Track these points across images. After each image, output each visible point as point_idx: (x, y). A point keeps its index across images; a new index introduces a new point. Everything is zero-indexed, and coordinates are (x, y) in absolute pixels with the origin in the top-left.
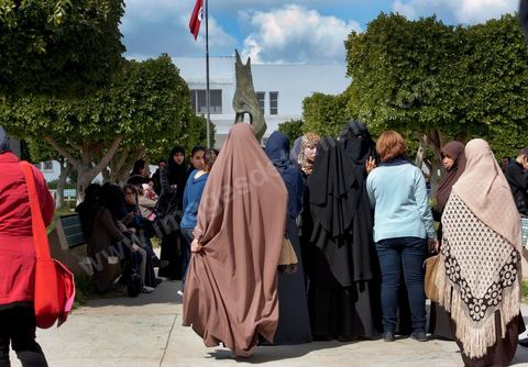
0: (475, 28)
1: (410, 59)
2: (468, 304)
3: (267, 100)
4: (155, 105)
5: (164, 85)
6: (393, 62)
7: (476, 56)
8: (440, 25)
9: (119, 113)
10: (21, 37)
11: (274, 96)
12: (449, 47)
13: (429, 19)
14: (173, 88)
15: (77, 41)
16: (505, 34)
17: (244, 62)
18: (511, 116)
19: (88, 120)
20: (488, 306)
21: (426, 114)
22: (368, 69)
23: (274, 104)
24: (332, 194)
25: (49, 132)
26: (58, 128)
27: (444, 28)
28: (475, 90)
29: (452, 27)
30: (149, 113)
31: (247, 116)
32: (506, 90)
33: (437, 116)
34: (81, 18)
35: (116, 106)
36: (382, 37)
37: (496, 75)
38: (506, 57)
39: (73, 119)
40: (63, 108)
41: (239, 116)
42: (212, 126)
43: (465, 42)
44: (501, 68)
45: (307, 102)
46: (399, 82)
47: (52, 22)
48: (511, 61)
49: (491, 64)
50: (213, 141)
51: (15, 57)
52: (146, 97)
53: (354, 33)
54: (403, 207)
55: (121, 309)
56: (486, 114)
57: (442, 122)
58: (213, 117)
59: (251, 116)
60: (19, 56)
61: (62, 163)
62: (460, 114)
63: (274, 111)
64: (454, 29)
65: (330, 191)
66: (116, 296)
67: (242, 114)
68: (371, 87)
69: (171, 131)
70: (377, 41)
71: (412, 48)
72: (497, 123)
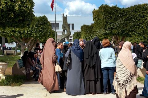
0: (127, 8)
1: (110, 17)
2: (119, 85)
3: (71, 26)
4: (42, 29)
5: (44, 23)
6: (106, 17)
7: (128, 16)
8: (118, 8)
9: (32, 31)
10: (7, 13)
11: (73, 25)
12: (120, 13)
13: (115, 6)
14: (46, 24)
15: (22, 14)
16: (135, 10)
17: (65, 16)
18: (137, 32)
19: (24, 33)
20: (123, 86)
21: (114, 32)
22: (99, 19)
23: (73, 27)
24: (90, 56)
25: (13, 36)
26: (16, 35)
27: (119, 8)
28: (127, 25)
29: (121, 8)
30: (40, 31)
31: (66, 30)
32: (135, 25)
33: (117, 32)
34: (23, 8)
35: (31, 29)
36: (103, 11)
37: (133, 21)
38: (135, 16)
39: (20, 32)
40: (17, 30)
41: (64, 30)
42: (56, 33)
43: (125, 12)
44: (134, 19)
45: (82, 27)
46: (107, 23)
47: (16, 9)
48: (137, 17)
49: (131, 18)
50: (56, 37)
51: (5, 18)
52: (39, 26)
53: (95, 10)
54: (109, 59)
55: (34, 85)
56: (130, 31)
57: (118, 34)
58: (57, 30)
59: (67, 30)
60: (7, 18)
61: (16, 43)
62: (123, 31)
63: (73, 29)
64: (122, 9)
65: (89, 55)
66: (32, 81)
67: (65, 30)
68: (100, 24)
69: (46, 35)
70: (101, 12)
71: (110, 14)
72: (133, 34)
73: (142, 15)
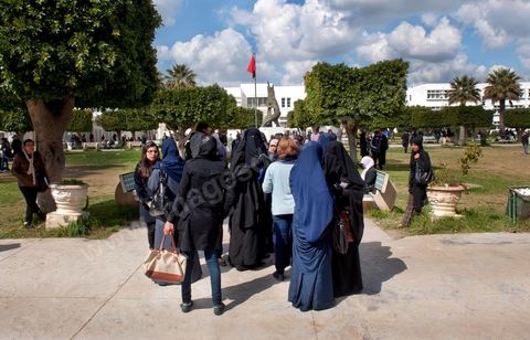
1: (332, 84)
3: (286, 101)
4: (211, 108)
5: (216, 97)
6: (323, 85)
7: (364, 82)
9: (194, 111)
11: (289, 99)
12: (351, 78)
13: (341, 64)
16: (379, 71)
17: (271, 86)
18: (381, 112)
19: (180, 115)
21: (340, 111)
22: (313, 89)
23: (289, 103)
27: (348, 68)
30: (208, 112)
32: (379, 99)
33: (345, 112)
35: (193, 108)
36: (318, 73)
37: (374, 91)
38: (379, 82)
39: (173, 115)
41: (270, 109)
43: (359, 75)
44: (377, 88)
46: (326, 95)
48: (382, 84)
49: (371, 86)
52: (207, 104)
56: (369, 111)
59: (274, 109)
62: (356, 111)
64: (353, 69)
68: (314, 98)
70: (316, 76)
71: (332, 79)
72: (375, 115)
73: (391, 80)
